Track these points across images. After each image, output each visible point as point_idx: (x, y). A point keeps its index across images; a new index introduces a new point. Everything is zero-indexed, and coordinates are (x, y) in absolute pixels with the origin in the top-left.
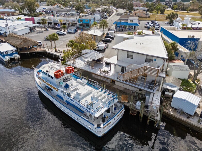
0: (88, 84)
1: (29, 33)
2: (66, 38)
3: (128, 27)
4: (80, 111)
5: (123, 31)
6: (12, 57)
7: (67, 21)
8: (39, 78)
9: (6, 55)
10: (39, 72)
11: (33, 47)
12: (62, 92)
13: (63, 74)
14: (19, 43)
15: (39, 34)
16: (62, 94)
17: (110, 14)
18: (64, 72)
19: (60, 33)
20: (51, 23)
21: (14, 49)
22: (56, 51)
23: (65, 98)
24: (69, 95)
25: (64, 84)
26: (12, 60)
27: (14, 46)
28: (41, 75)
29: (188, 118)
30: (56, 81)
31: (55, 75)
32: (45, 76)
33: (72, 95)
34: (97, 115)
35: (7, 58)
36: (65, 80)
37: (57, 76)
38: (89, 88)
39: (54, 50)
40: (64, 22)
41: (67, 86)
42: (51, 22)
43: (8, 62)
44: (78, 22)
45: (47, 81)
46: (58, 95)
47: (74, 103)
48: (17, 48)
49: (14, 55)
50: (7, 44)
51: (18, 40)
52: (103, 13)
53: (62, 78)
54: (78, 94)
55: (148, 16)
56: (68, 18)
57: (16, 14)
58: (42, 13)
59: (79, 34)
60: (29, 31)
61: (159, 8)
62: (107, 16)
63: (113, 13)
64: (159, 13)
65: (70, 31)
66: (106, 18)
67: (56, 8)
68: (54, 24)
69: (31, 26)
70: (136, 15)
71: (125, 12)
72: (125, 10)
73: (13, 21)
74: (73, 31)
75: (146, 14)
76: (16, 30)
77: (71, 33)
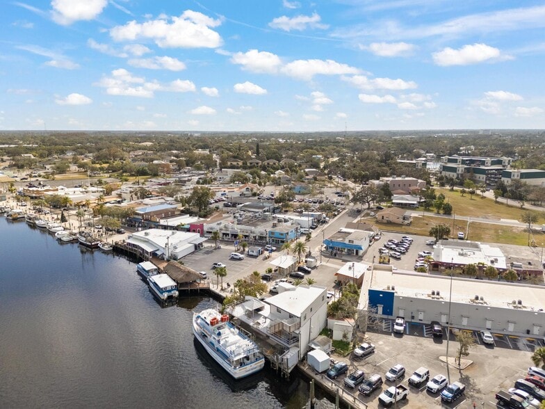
0: (239, 334)
1: (193, 253)
2: (242, 265)
3: (346, 250)
4: (225, 356)
5: (337, 256)
6: (170, 294)
7: (251, 232)
8: (197, 324)
9: (164, 292)
10: (198, 317)
11: (195, 281)
12: (214, 338)
13: (217, 322)
14: (181, 277)
15: (206, 256)
16: (213, 341)
17: (336, 213)
18: (219, 320)
19: (235, 257)
20: (226, 235)
21: (174, 284)
22: (222, 290)
23: (216, 345)
24: (219, 341)
25: (217, 332)
26: (170, 297)
27: (174, 280)
28: (199, 321)
29: (316, 374)
30: (210, 328)
31: (211, 322)
32: (203, 322)
33: (222, 342)
34: (236, 359)
35: (166, 295)
36: (219, 328)
37: (212, 324)
38: (238, 337)
39: (220, 288)
40: (247, 234)
41: (219, 334)
42: (228, 232)
43: (166, 301)
44: (268, 236)
45: (204, 327)
46: (211, 343)
47: (221, 349)
48: (177, 283)
49: (172, 292)
50: (165, 275)
51: (179, 273)
52: (319, 213)
53: (216, 325)
54: (226, 341)
55: (406, 222)
56: (253, 228)
57: (176, 213)
58: (217, 208)
59: (264, 260)
60: (193, 250)
61: (441, 204)
62: (327, 218)
63: (344, 209)
64: (441, 212)
65: (251, 253)
66: (324, 222)
67: (245, 193)
68: (232, 235)
69: (197, 243)
70: (383, 218)
71: (369, 209)
72: (369, 204)
73: (173, 233)
74: (255, 254)
75: (404, 219)
76: (177, 251)
77: (252, 255)
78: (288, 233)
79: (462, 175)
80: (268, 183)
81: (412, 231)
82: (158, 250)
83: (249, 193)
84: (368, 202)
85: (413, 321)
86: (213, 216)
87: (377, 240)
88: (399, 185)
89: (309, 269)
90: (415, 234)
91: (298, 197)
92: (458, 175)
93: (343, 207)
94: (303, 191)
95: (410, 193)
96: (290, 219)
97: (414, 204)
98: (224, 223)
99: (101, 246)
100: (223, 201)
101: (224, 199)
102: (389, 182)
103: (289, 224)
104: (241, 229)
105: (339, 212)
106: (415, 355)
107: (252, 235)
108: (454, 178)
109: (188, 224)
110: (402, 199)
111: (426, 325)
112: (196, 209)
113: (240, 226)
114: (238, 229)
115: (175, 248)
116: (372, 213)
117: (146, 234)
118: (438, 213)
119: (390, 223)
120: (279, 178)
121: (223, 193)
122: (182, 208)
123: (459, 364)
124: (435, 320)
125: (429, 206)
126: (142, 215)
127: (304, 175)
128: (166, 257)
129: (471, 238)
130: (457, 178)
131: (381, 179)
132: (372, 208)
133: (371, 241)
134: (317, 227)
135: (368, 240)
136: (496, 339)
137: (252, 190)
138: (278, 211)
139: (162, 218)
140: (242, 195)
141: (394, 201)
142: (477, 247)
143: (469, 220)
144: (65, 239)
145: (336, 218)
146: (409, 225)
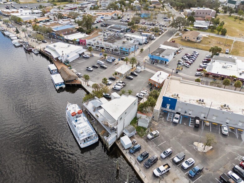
0: (88, 121)
1: (78, 59)
3: (160, 61)
9: (57, 85)
20: (98, 47)
21: (63, 81)
25: (75, 119)
26: (61, 88)
29: (124, 150)
35: (58, 87)
37: (72, 115)
44: (119, 49)
49: (62, 86)
51: (66, 75)
55: (198, 41)
56: (111, 44)
57: (74, 31)
58: (97, 28)
59: (114, 65)
60: (78, 56)
61: (221, 29)
62: (155, 37)
63: (166, 30)
64: (220, 33)
65: (108, 61)
66: (153, 39)
67: (114, 17)
68: (101, 47)
69: (81, 53)
70: (185, 38)
71: (179, 30)
72: (180, 28)
73: (68, 46)
74: (110, 61)
75: (197, 39)
76: (69, 58)
77: (109, 62)
78: (130, 49)
79: (238, 6)
80: (128, 9)
81: (200, 47)
82: (59, 57)
83: (116, 17)
84: (180, 26)
85: (185, 114)
86: (94, 33)
87: (179, 53)
88: (200, 13)
89: (137, 74)
90: (201, 49)
91: (142, 21)
92: (236, 6)
93: (165, 28)
94: (146, 17)
95: (205, 20)
96: (134, 38)
97: (205, 28)
98: (97, 39)
99: (33, 51)
100: (102, 22)
101: (102, 21)
102: (195, 11)
103: (132, 42)
104: (105, 44)
105: (162, 32)
106: (181, 140)
107: (111, 48)
108: (234, 7)
109: (79, 39)
110: (200, 24)
111: (192, 118)
112: (85, 29)
113: (105, 43)
114: (104, 44)
115: (68, 56)
116: (181, 34)
117: (55, 46)
118: (218, 34)
119: (189, 41)
120: (135, 6)
121: (102, 16)
122: (78, 27)
123: (204, 149)
124: (197, 116)
125: (214, 29)
126: (56, 32)
127: (149, 4)
128: (63, 61)
129: (233, 53)
130: (235, 8)
131: (191, 8)
132: (181, 30)
133: (175, 54)
134: (148, 42)
135: (173, 54)
136: (230, 131)
137: (118, 15)
138: (129, 30)
139: (65, 35)
140: (112, 18)
141: (195, 25)
142: (234, 61)
143: (235, 39)
144: (17, 45)
145: (160, 36)
146: (199, 42)
